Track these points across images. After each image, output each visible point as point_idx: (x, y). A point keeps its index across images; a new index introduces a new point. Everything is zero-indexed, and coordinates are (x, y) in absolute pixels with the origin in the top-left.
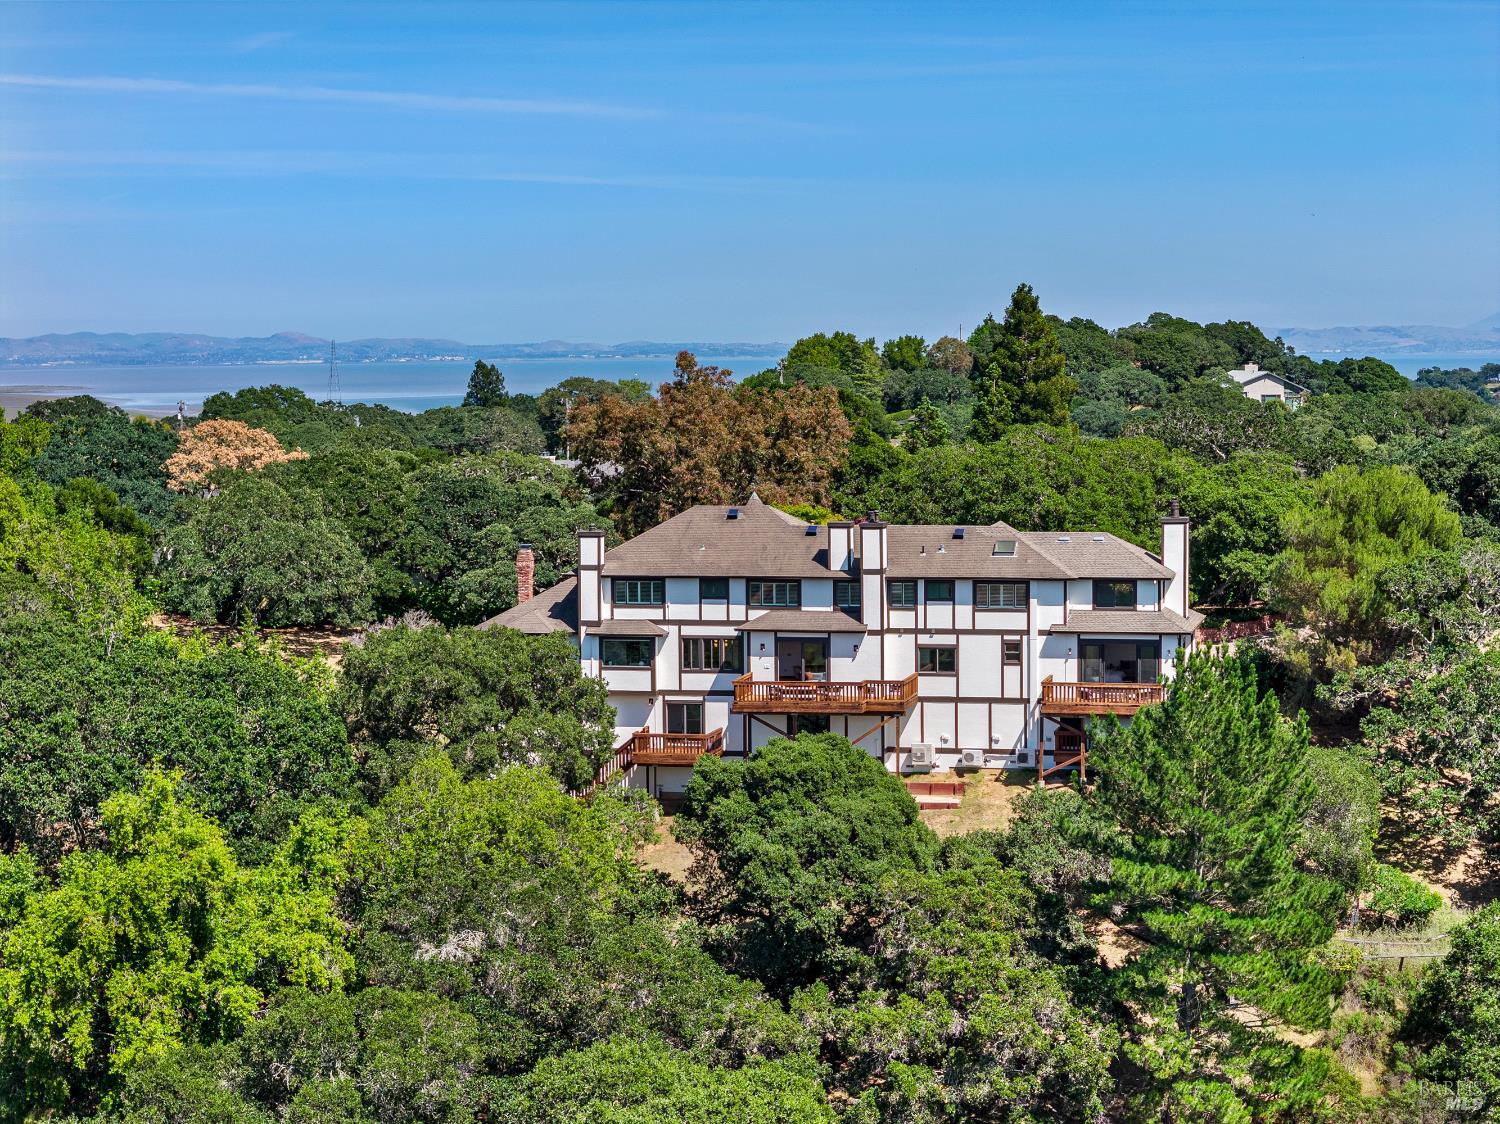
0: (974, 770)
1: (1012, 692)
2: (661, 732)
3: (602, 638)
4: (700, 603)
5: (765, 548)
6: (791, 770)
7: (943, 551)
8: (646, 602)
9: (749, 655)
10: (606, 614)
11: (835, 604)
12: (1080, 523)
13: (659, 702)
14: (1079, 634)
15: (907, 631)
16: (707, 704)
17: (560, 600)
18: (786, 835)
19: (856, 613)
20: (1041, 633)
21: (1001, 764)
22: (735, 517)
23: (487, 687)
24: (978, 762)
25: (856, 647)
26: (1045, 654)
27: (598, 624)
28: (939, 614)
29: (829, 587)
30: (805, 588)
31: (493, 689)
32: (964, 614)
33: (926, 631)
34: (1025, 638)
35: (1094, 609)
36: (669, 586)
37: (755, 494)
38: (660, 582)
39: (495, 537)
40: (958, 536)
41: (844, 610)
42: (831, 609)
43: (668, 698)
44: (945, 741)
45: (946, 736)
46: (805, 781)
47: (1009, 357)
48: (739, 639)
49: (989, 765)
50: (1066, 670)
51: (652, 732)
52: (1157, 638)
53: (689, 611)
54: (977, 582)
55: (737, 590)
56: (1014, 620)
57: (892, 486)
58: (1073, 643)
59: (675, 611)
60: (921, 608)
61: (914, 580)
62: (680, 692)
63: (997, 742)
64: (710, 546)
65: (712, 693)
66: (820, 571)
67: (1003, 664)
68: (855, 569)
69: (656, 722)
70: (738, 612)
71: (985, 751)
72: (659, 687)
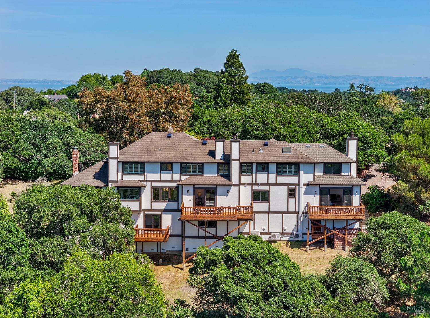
0: (276, 241)
1: (292, 209)
2: (143, 228)
3: (118, 188)
4: (160, 173)
5: (186, 149)
6: (246, 254)
7: (261, 151)
8: (137, 173)
9: (182, 194)
10: (120, 178)
11: (218, 173)
12: (291, 139)
13: (142, 215)
14: (320, 185)
15: (248, 184)
16: (163, 215)
17: (97, 171)
18: (253, 286)
19: (228, 177)
20: (304, 185)
21: (287, 239)
22: (170, 137)
23: (83, 212)
24: (278, 238)
25: (228, 191)
26: (306, 193)
27: (116, 182)
28: (262, 177)
29: (216, 166)
30: (205, 167)
31: (84, 213)
32: (272, 177)
33: (256, 184)
34: (297, 187)
35: (324, 175)
36: (147, 166)
37: (171, 127)
38: (143, 164)
39: (55, 144)
40: (266, 145)
41: (222, 176)
42: (216, 175)
43: (146, 213)
44: (264, 230)
45: (264, 227)
46: (253, 259)
47: (229, 76)
48: (177, 188)
49: (282, 239)
50: (314, 200)
51: (139, 228)
52: (352, 187)
53: (155, 176)
54: (278, 164)
55: (176, 167)
56: (293, 180)
57: (203, 124)
58: (317, 189)
59: (149, 176)
60: (254, 175)
61: (252, 164)
62: (151, 210)
63: (285, 230)
64: (162, 149)
65: (165, 210)
66: (211, 159)
67: (288, 198)
68: (227, 159)
69: (140, 223)
70: (176, 176)
71: (281, 234)
72: (142, 208)
